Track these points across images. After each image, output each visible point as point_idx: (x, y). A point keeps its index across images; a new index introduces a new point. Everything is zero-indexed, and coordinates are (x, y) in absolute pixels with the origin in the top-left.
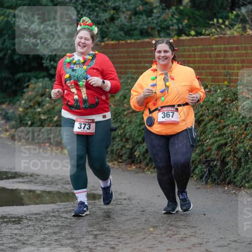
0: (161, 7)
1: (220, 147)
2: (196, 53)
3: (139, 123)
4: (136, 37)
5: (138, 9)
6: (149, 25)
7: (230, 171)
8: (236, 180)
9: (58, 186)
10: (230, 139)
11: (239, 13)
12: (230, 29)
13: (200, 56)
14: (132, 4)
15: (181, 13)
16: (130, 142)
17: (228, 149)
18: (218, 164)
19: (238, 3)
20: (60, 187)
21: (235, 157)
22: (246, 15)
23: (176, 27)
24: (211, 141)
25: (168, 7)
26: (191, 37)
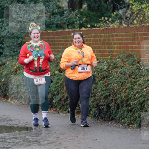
0: (69, 10)
1: (106, 97)
2: (91, 39)
3: (55, 82)
4: (53, 29)
5: (54, 11)
6: (61, 21)
7: (112, 112)
8: (116, 117)
9: (4, 123)
10: (112, 92)
11: (118, 13)
12: (112, 23)
13: (94, 40)
14: (51, 8)
15: (81, 13)
16: (50, 94)
17: (111, 98)
18: (105, 108)
19: (117, 7)
20: (5, 123)
21: (115, 103)
22: (122, 14)
23: (78, 22)
24: (100, 93)
25: (74, 10)
26: (88, 29)
